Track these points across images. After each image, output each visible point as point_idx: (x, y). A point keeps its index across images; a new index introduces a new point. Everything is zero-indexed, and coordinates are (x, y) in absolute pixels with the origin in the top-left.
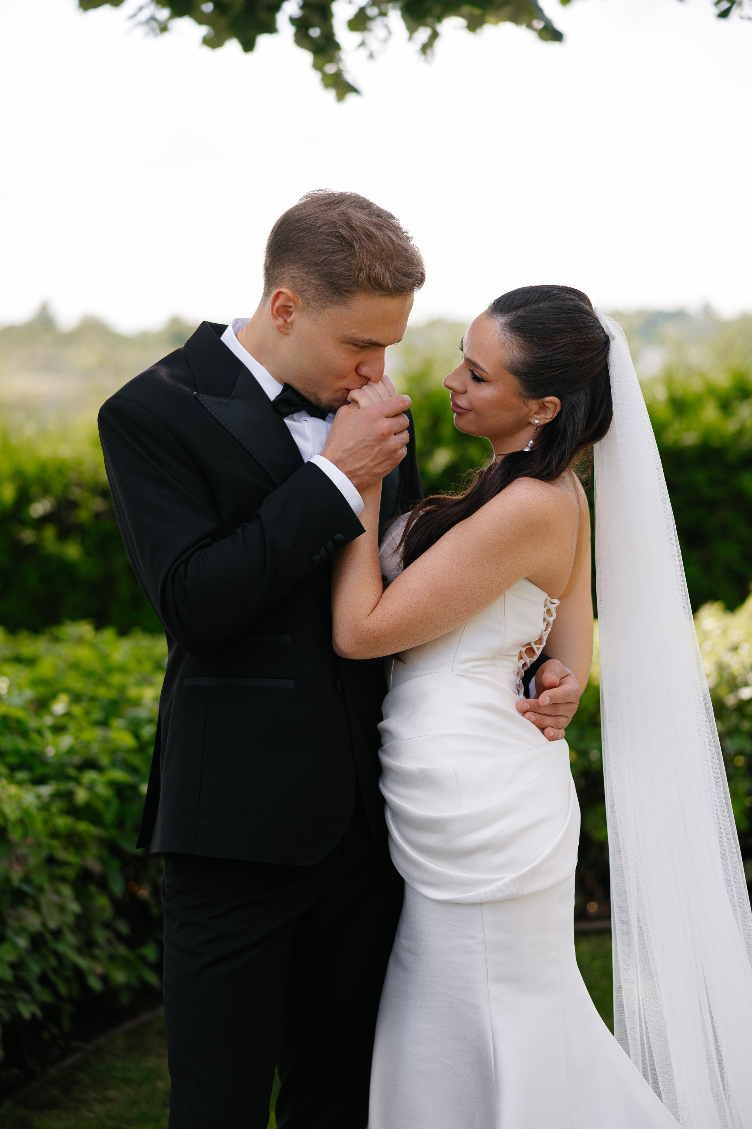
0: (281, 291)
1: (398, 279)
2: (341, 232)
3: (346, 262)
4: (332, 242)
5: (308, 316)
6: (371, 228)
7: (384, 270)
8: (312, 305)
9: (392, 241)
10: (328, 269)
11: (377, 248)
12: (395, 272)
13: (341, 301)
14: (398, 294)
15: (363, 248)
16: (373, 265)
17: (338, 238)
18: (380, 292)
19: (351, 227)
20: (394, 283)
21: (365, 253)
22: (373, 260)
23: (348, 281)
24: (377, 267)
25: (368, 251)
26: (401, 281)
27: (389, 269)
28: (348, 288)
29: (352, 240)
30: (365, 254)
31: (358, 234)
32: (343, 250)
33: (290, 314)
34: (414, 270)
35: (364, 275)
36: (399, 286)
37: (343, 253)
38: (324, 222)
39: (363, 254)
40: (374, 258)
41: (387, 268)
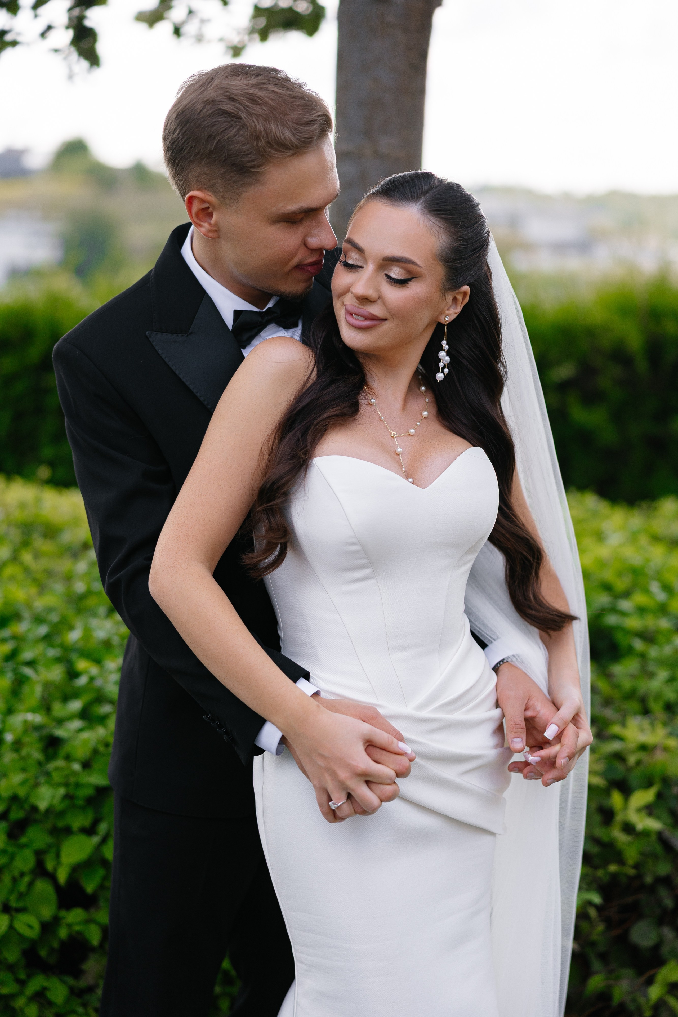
0: (190, 195)
1: (301, 132)
2: (222, 108)
3: (239, 137)
4: (217, 122)
5: (229, 210)
6: (251, 91)
7: (282, 128)
8: (227, 197)
9: (280, 95)
10: (224, 152)
11: (265, 109)
12: (295, 126)
13: (253, 179)
14: (308, 147)
15: (251, 115)
16: (268, 128)
17: (222, 115)
18: (286, 152)
19: (232, 99)
20: (298, 137)
21: (254, 119)
22: (266, 123)
23: (250, 156)
24: (273, 128)
25: (258, 116)
26: (305, 132)
27: (287, 125)
28: (253, 163)
29: (236, 111)
30: (255, 121)
31: (241, 102)
32: (232, 126)
33: (211, 215)
34: (314, 115)
35: (263, 142)
36: (304, 138)
37: (233, 129)
38: (202, 105)
39: (253, 121)
40: (267, 120)
41: (284, 125)
